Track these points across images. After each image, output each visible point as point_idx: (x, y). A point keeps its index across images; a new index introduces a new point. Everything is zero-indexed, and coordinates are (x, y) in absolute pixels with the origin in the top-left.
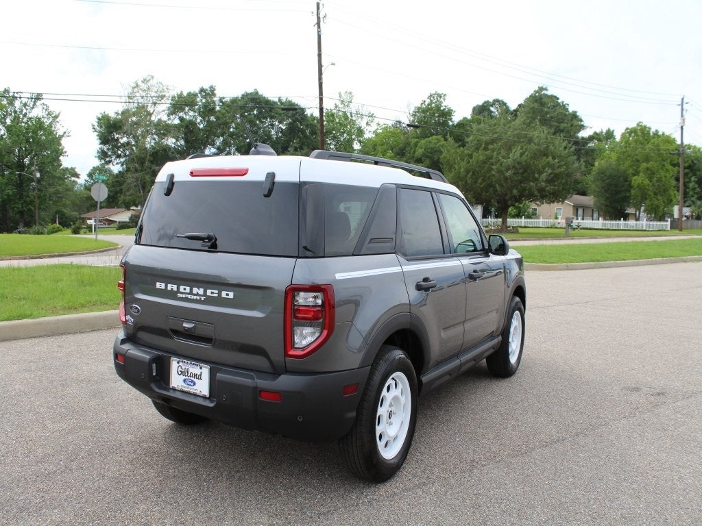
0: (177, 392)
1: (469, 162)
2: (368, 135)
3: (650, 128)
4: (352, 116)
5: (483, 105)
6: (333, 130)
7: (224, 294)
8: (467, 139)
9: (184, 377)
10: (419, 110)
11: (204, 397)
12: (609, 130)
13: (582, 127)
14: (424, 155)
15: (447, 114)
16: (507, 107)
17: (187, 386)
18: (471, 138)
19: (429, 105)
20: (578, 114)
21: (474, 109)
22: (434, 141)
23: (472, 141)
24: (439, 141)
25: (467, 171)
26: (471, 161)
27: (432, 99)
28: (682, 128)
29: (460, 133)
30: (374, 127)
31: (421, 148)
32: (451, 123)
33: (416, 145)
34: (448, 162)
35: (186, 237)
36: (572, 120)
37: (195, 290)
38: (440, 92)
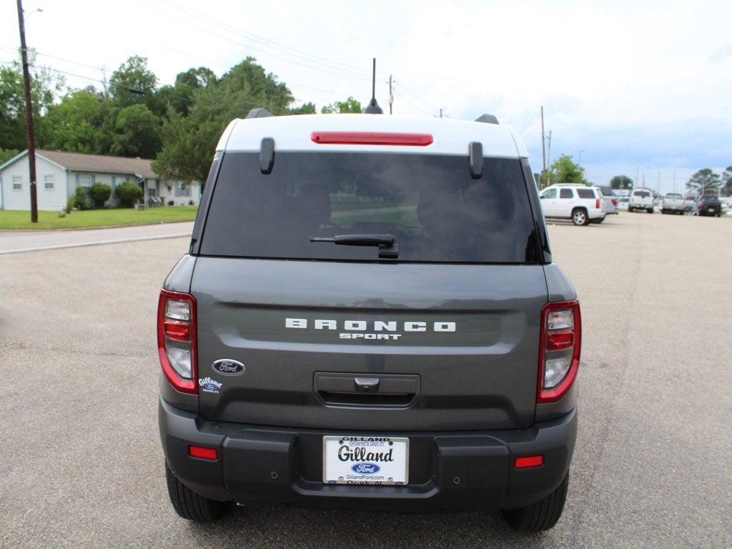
0: (338, 488)
1: (195, 134)
2: (57, 101)
3: (359, 104)
4: (37, 77)
5: (189, 73)
6: (14, 92)
7: (438, 327)
8: (190, 108)
9: (355, 463)
10: (118, 75)
11: (398, 486)
12: (310, 103)
13: (292, 99)
14: (126, 125)
15: (150, 79)
16: (215, 77)
17: (360, 475)
18: (196, 107)
19: (129, 69)
20: (287, 86)
21: (179, 77)
22: (137, 110)
23: (196, 111)
24: (143, 110)
25: (194, 144)
26: (197, 132)
27: (132, 62)
28: (391, 105)
29: (158, 102)
30: (64, 92)
31: (123, 117)
32: (154, 92)
33: (116, 114)
34: (170, 134)
35: (338, 242)
36: (281, 92)
37: (379, 325)
38: (141, 56)
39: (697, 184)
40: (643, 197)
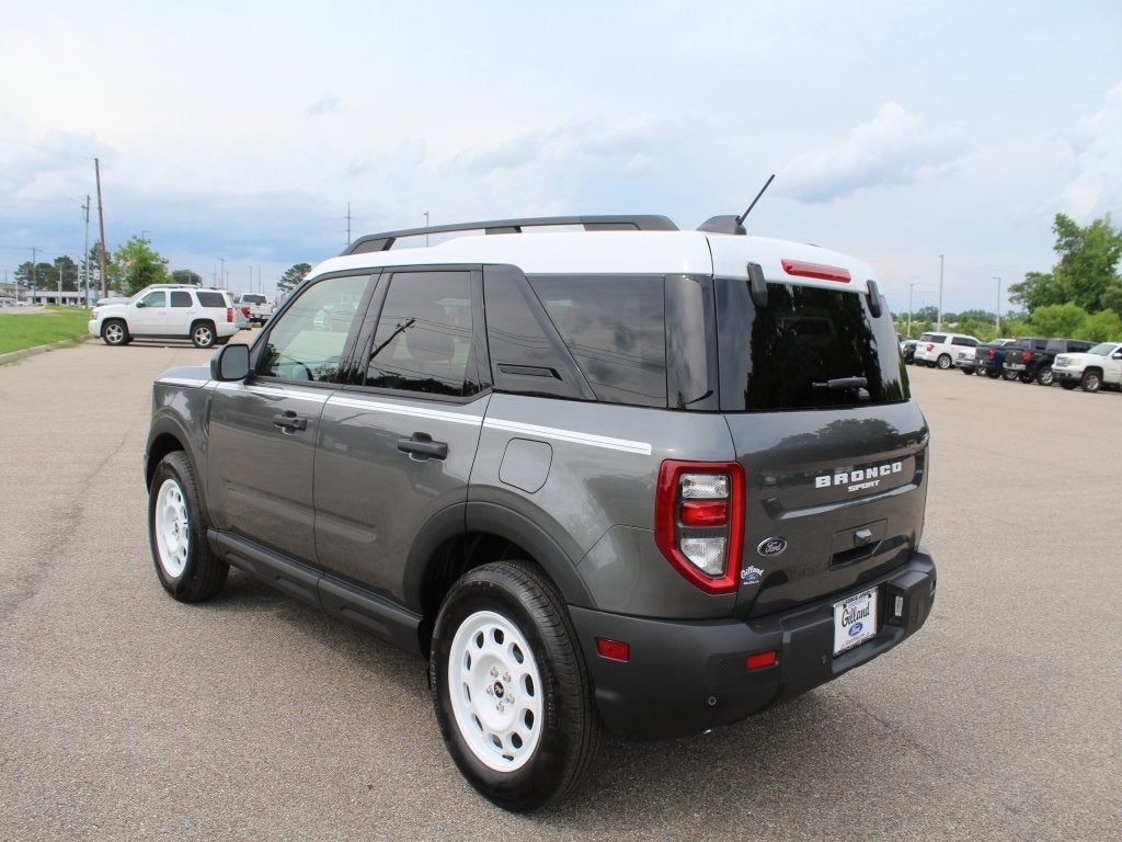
7: (894, 467)
17: (853, 638)
39: (292, 285)
40: (258, 304)
